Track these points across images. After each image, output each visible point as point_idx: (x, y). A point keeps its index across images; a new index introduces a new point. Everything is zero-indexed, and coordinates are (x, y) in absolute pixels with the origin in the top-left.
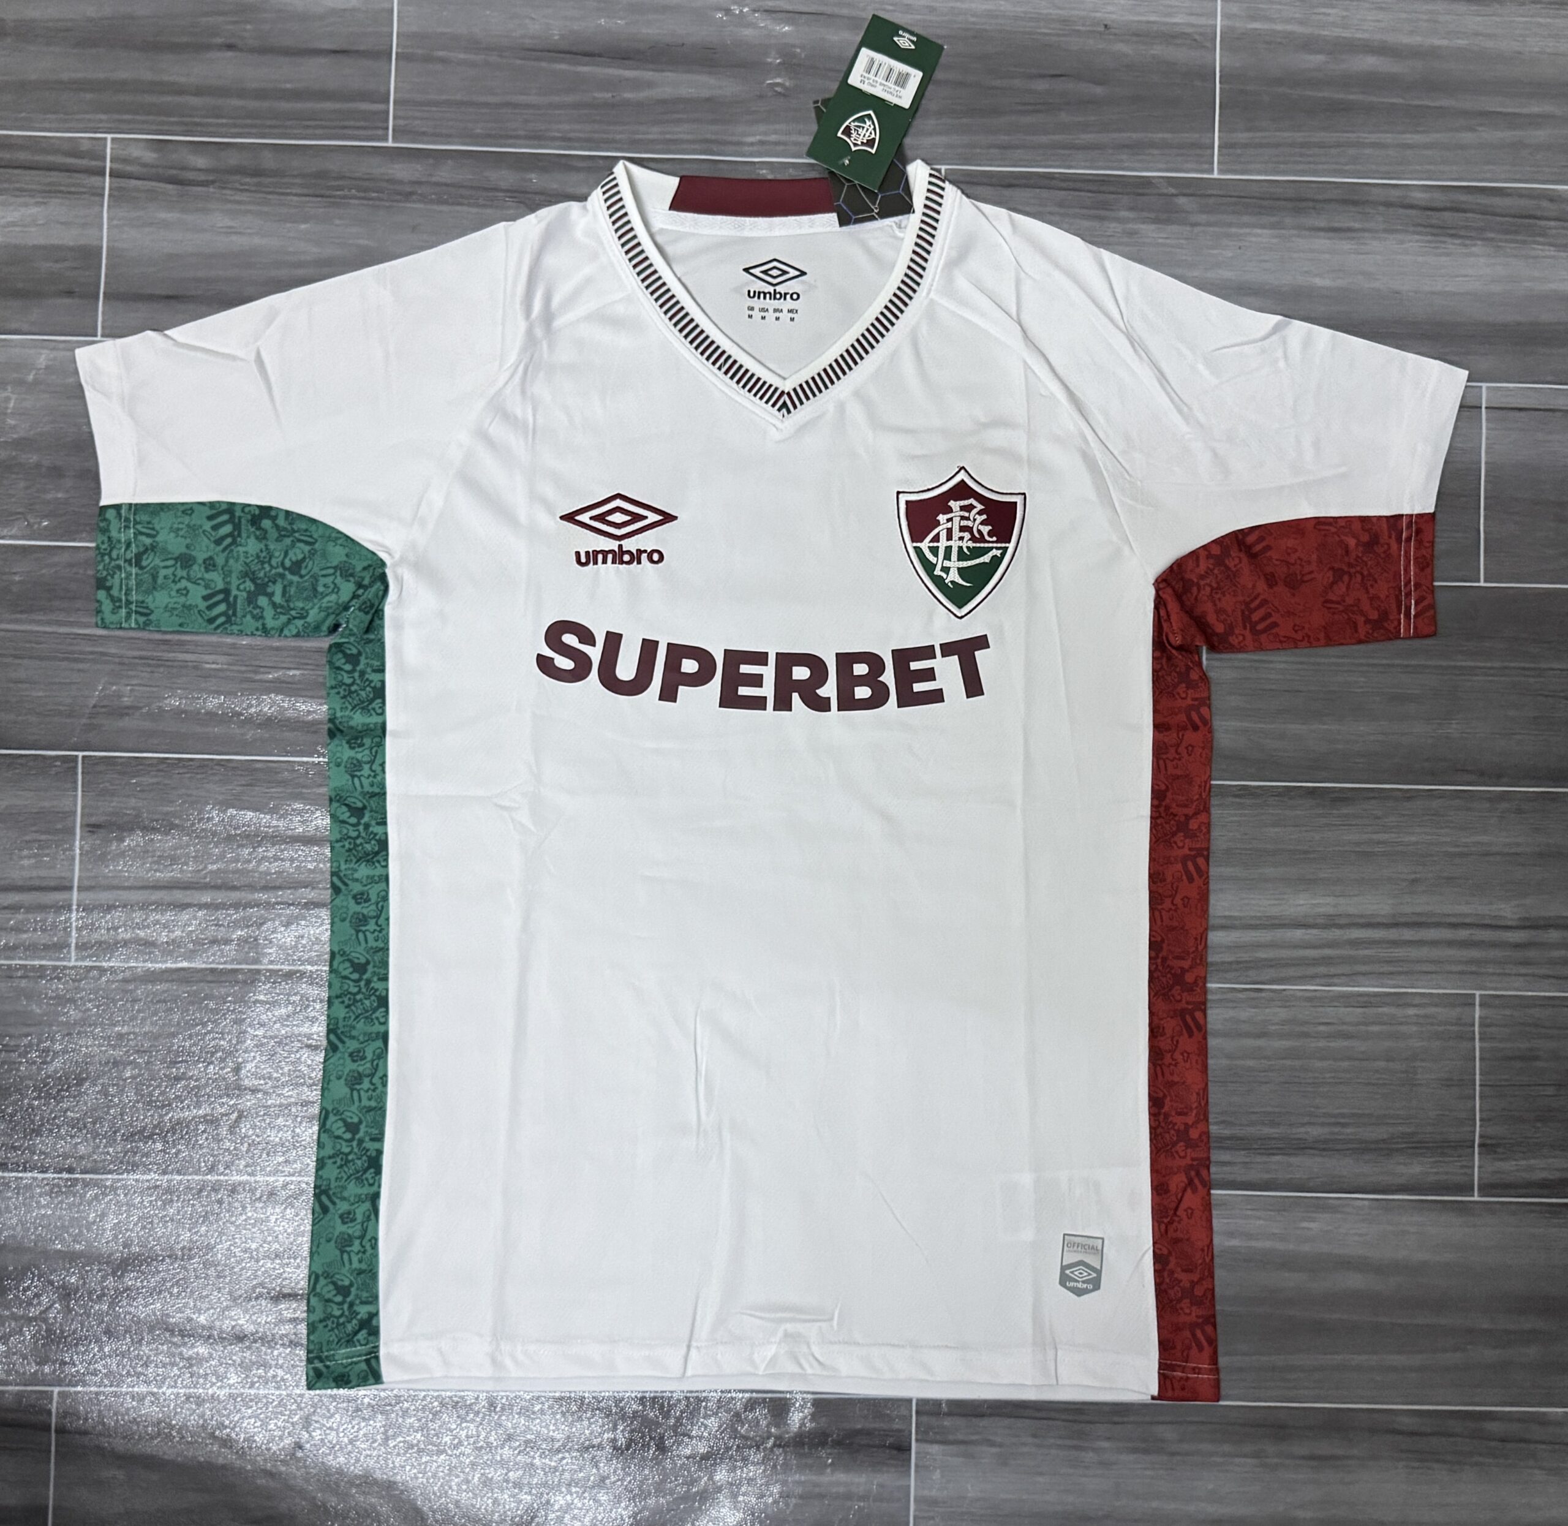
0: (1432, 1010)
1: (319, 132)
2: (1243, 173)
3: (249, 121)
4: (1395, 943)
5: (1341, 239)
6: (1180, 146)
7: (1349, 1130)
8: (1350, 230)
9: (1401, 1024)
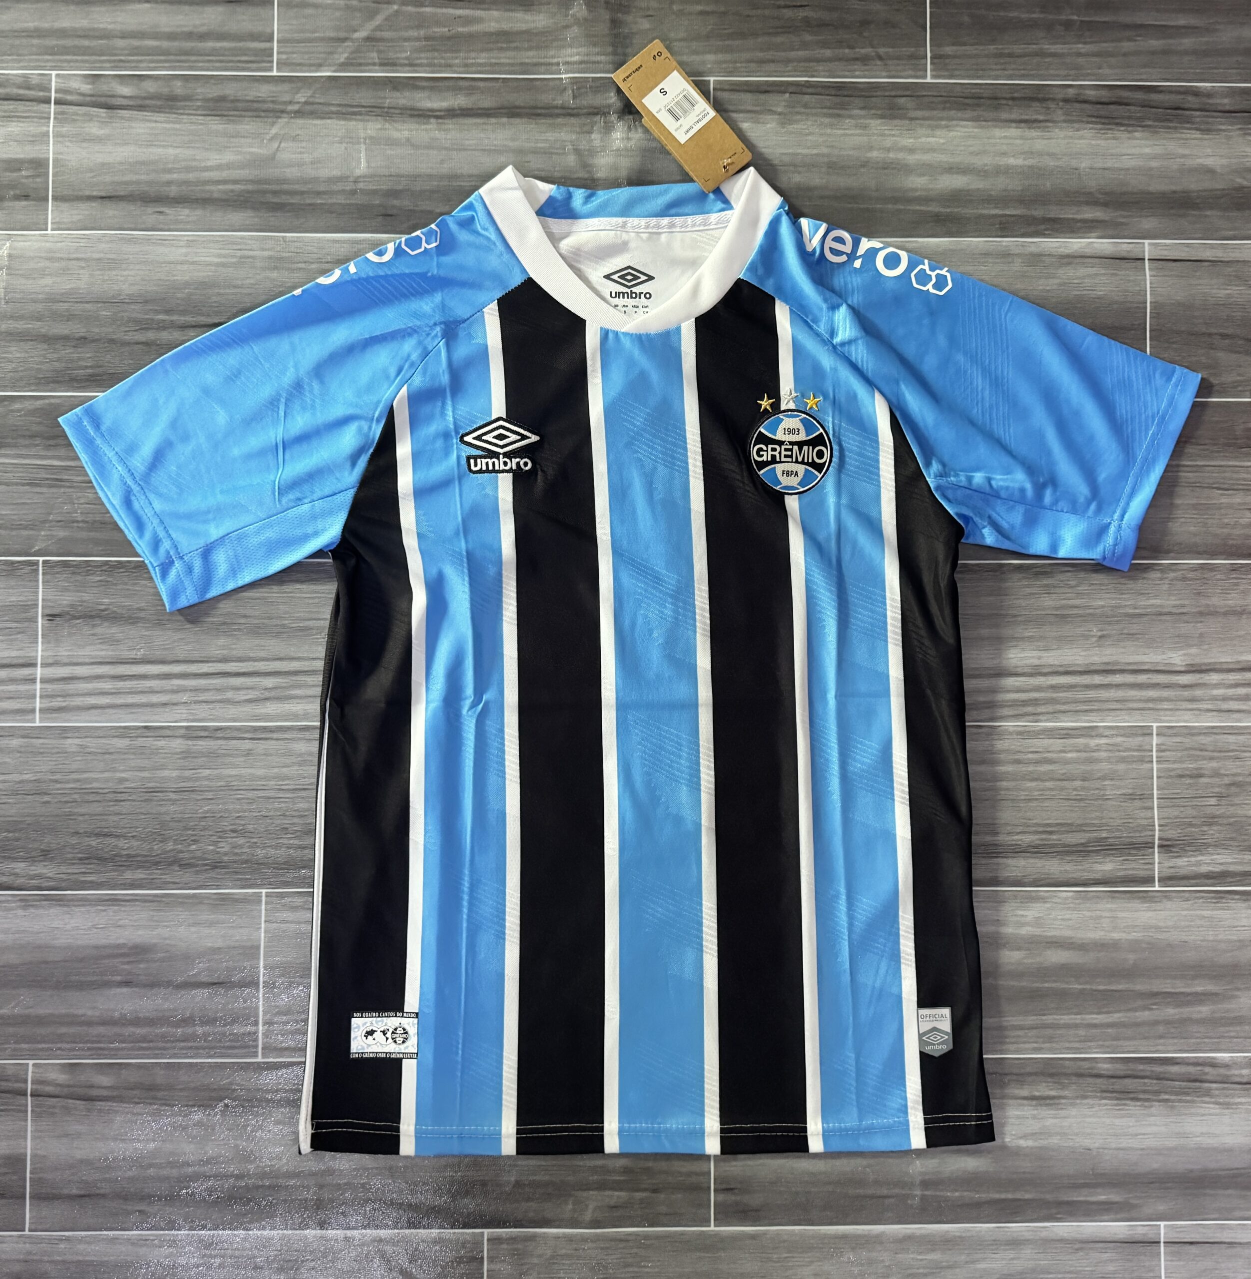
0: (1119, 740)
1: (218, 65)
2: (951, 77)
3: (162, 58)
4: (1088, 687)
5: (1029, 128)
6: (898, 58)
7: (1054, 837)
8: (1035, 121)
9: (1094, 751)
